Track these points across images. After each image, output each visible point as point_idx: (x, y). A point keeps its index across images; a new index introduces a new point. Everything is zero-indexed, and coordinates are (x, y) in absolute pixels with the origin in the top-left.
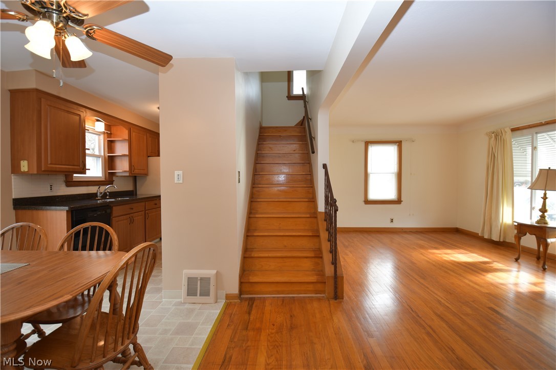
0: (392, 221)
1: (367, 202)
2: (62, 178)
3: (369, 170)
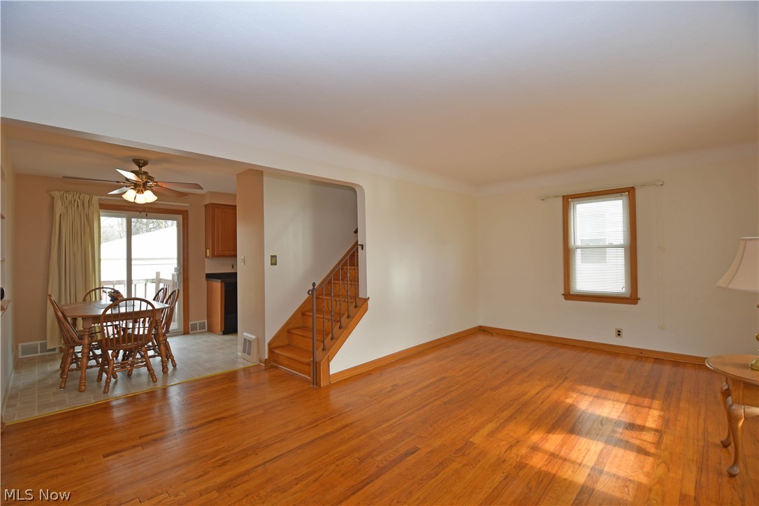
0: (619, 333)
1: (569, 295)
3: (572, 243)
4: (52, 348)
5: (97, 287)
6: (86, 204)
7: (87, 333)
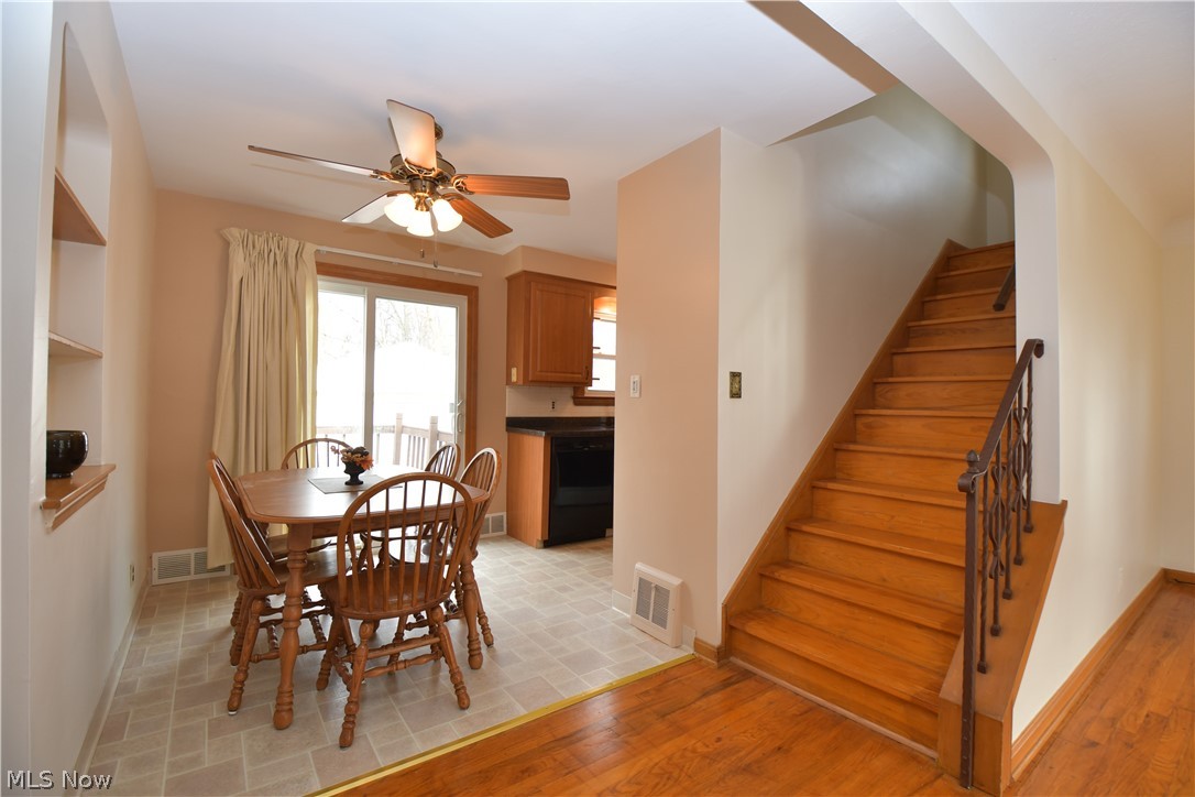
2: (569, 392)
4: (217, 565)
5: (309, 438)
6: (292, 261)
7: (298, 565)
